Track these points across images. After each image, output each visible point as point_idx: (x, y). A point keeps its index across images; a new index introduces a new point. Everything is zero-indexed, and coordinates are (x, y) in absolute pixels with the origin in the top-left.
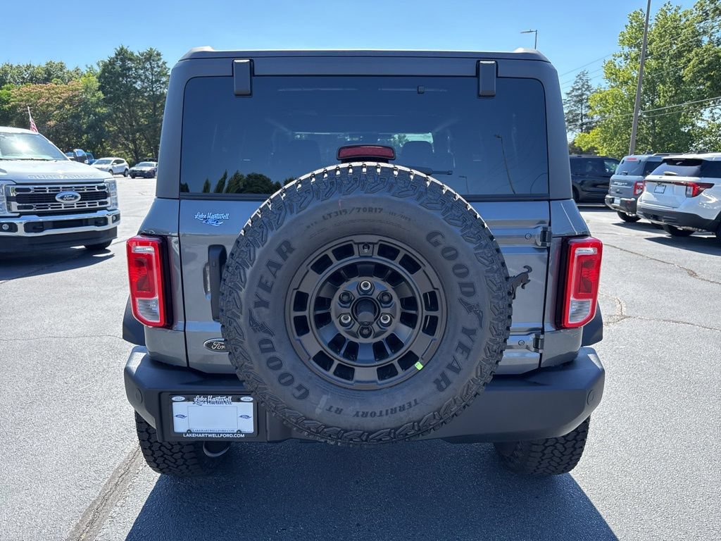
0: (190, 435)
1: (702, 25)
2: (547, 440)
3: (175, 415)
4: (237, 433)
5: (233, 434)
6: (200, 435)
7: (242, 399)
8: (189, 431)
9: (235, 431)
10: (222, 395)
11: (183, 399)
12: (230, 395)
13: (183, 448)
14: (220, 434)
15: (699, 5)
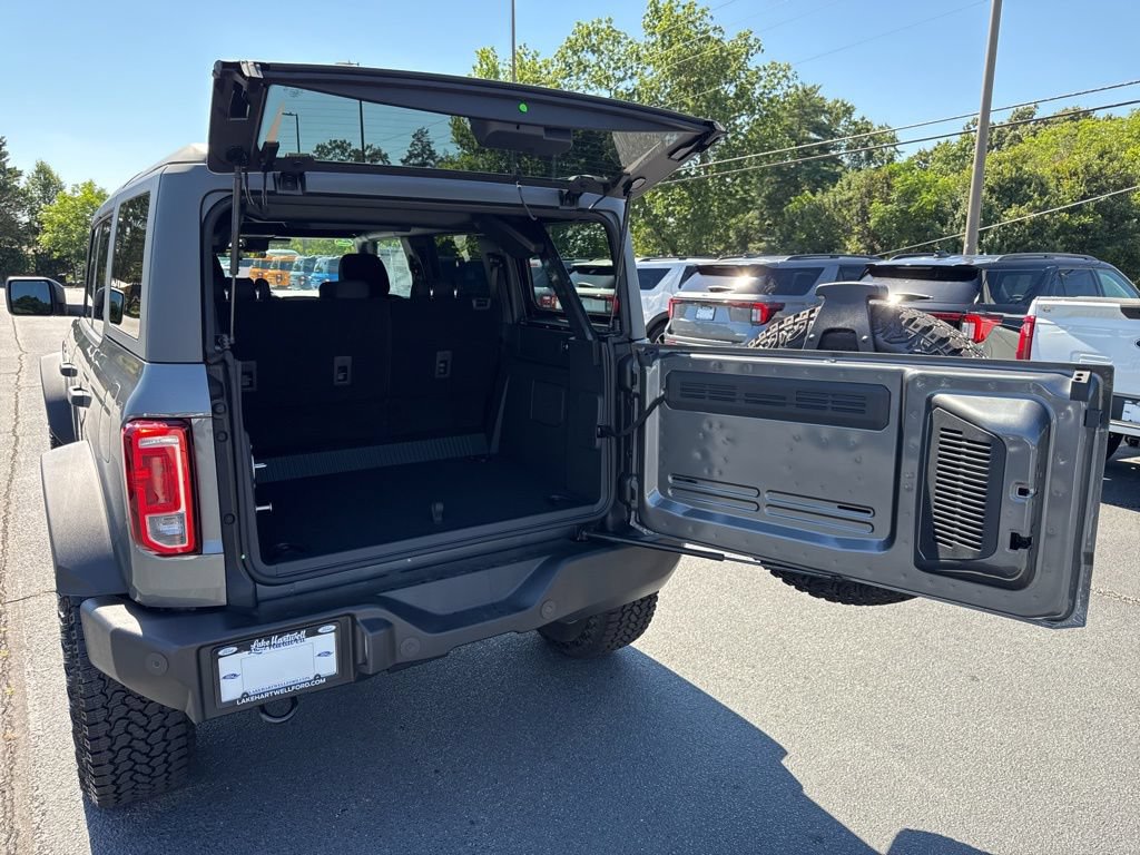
0: (248, 700)
1: (566, 81)
2: (624, 606)
3: (221, 676)
4: (315, 679)
5: (310, 682)
6: (262, 696)
7: (320, 630)
8: (245, 695)
9: (312, 677)
10: (291, 632)
11: (235, 649)
12: (303, 629)
13: (169, 744)
14: (290, 687)
15: (560, 55)
